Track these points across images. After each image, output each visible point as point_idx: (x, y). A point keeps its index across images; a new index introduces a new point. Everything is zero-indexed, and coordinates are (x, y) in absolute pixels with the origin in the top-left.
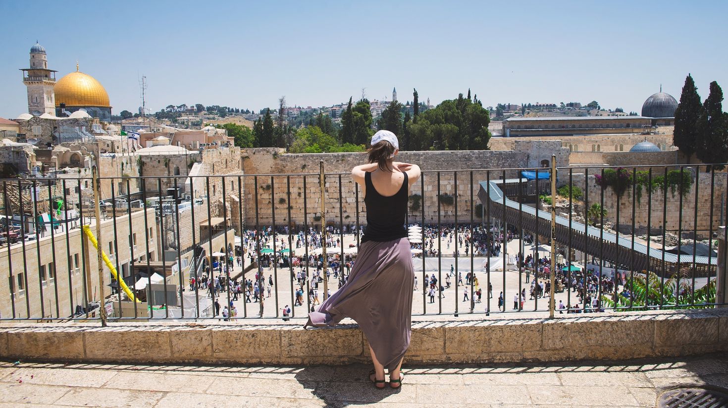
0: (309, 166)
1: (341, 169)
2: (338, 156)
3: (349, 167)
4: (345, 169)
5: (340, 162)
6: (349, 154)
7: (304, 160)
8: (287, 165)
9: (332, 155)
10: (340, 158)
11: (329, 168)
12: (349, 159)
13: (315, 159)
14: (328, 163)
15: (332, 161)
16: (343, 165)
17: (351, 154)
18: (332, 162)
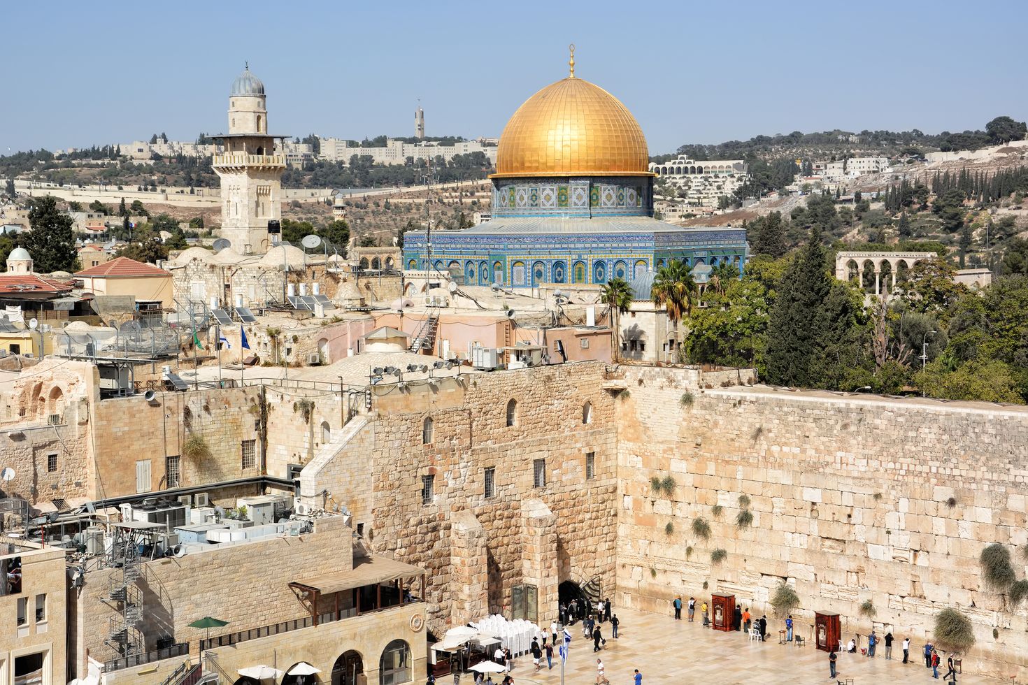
0: (770, 431)
1: (855, 450)
2: (848, 411)
3: (877, 448)
4: (866, 452)
5: (853, 428)
6: (878, 407)
7: (761, 413)
8: (716, 424)
9: (833, 404)
10: (853, 416)
11: (823, 443)
12: (877, 422)
13: (786, 414)
14: (820, 428)
15: (832, 422)
16: (860, 438)
17: (884, 408)
18: (831, 428)
